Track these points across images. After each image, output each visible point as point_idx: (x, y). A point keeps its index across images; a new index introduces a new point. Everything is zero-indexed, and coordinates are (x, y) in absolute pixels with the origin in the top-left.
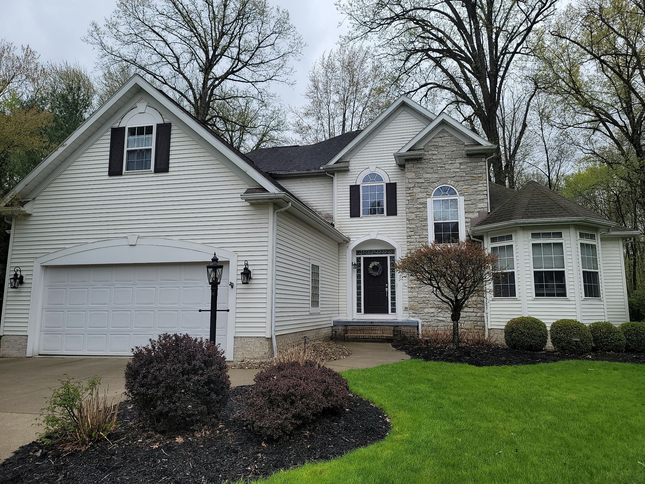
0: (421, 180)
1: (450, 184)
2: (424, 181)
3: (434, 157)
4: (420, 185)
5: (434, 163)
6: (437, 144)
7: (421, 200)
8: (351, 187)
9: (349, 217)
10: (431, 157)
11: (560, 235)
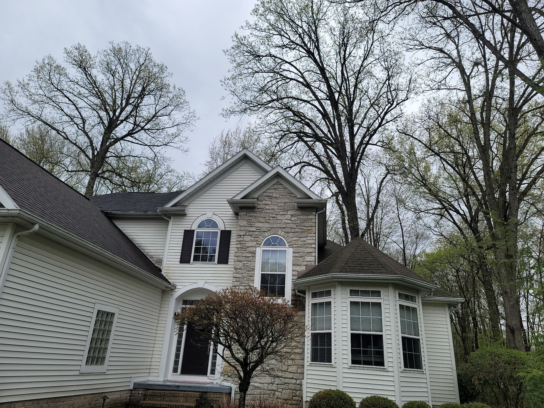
0: (253, 229)
1: (280, 235)
2: (255, 230)
3: (267, 207)
4: (251, 233)
5: (267, 213)
6: (271, 195)
7: (251, 249)
8: (186, 231)
9: (179, 263)
10: (264, 206)
11: (378, 294)
